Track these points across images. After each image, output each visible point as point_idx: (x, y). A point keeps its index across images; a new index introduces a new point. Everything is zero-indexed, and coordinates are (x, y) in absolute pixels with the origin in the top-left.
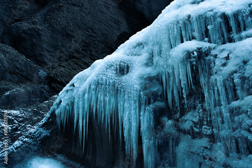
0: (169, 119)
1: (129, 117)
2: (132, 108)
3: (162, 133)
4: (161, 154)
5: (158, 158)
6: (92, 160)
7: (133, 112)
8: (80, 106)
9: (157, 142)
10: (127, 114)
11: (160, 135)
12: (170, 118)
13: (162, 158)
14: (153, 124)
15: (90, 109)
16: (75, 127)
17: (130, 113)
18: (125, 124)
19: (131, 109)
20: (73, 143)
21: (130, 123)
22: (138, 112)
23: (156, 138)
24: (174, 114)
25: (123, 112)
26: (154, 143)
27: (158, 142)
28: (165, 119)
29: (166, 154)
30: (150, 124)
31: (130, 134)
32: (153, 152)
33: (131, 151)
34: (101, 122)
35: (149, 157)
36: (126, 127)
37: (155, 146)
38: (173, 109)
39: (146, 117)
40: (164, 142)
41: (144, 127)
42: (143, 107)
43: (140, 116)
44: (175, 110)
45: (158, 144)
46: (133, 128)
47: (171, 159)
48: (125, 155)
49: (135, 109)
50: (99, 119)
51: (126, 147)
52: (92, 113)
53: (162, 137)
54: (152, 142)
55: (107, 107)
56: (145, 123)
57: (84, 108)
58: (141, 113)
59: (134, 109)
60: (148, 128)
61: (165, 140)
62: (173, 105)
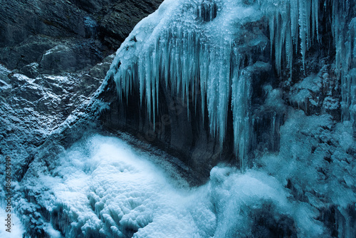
0: (274, 88)
1: (215, 85)
2: (220, 72)
3: (262, 108)
4: (259, 134)
5: (254, 140)
6: (166, 141)
7: (221, 77)
8: (146, 69)
9: (253, 120)
10: (212, 81)
11: (260, 109)
12: (275, 86)
13: (259, 141)
14: (250, 95)
15: (160, 73)
16: (141, 98)
17: (217, 80)
18: (210, 95)
19: (218, 73)
20: (141, 119)
21: (217, 94)
22: (228, 78)
23: (253, 114)
24: (282, 80)
25: (207, 78)
26: (250, 120)
27: (256, 120)
28: (268, 87)
29: (265, 135)
30: (245, 95)
31: (215, 109)
32: (247, 133)
33: (217, 132)
34: (175, 93)
35: (242, 139)
36: (211, 98)
37: (251, 124)
38: (282, 73)
39: (240, 85)
40: (264, 119)
41: (236, 98)
42: (236, 71)
43: (231, 83)
44: (284, 73)
45: (255, 122)
46: (220, 99)
47: (272, 142)
48: (208, 135)
49: (224, 73)
50: (173, 89)
51: (211, 125)
52: (164, 79)
53: (262, 113)
54: (247, 119)
55: (185, 71)
56: (238, 94)
57: (151, 73)
58: (233, 80)
59: (223, 73)
60: (243, 100)
61: (266, 117)
62: (282, 68)
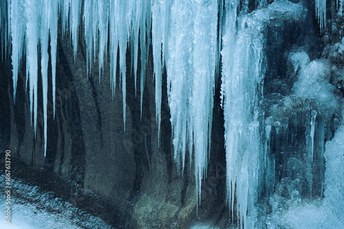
0: (312, 59)
1: (185, 49)
2: (197, 22)
3: (288, 102)
4: (280, 160)
5: (271, 174)
6: (73, 178)
7: (198, 33)
8: (28, 11)
9: (269, 128)
10: (179, 41)
11: (281, 105)
12: (315, 54)
13: (280, 174)
14: (261, 72)
15: (60, 22)
16: (15, 78)
17: (189, 38)
18: (174, 73)
19: (192, 24)
20: (14, 126)
21: (189, 69)
22: (214, 34)
23: (267, 115)
24: (330, 42)
25: (168, 33)
26: (261, 129)
27: (273, 128)
28: (299, 57)
29: (293, 162)
30: (250, 72)
31: (187, 104)
32: (255, 156)
33: (189, 156)
34: (96, 65)
35: (244, 170)
36: (176, 80)
37: (263, 138)
38: (329, 26)
39: (238, 50)
40: (291, 126)
43: (220, 46)
44: (334, 27)
45: (273, 133)
46: (196, 82)
47: (310, 176)
48: (170, 164)
49: (206, 24)
50: (89, 56)
51: (175, 142)
52: (68, 35)
53: (286, 114)
54: (255, 125)
55: (116, 19)
56: (236, 70)
57: (40, 20)
58: (226, 39)
59: (202, 23)
60: (246, 83)
61: (296, 122)
62: (329, 15)
